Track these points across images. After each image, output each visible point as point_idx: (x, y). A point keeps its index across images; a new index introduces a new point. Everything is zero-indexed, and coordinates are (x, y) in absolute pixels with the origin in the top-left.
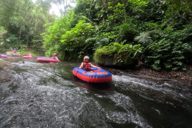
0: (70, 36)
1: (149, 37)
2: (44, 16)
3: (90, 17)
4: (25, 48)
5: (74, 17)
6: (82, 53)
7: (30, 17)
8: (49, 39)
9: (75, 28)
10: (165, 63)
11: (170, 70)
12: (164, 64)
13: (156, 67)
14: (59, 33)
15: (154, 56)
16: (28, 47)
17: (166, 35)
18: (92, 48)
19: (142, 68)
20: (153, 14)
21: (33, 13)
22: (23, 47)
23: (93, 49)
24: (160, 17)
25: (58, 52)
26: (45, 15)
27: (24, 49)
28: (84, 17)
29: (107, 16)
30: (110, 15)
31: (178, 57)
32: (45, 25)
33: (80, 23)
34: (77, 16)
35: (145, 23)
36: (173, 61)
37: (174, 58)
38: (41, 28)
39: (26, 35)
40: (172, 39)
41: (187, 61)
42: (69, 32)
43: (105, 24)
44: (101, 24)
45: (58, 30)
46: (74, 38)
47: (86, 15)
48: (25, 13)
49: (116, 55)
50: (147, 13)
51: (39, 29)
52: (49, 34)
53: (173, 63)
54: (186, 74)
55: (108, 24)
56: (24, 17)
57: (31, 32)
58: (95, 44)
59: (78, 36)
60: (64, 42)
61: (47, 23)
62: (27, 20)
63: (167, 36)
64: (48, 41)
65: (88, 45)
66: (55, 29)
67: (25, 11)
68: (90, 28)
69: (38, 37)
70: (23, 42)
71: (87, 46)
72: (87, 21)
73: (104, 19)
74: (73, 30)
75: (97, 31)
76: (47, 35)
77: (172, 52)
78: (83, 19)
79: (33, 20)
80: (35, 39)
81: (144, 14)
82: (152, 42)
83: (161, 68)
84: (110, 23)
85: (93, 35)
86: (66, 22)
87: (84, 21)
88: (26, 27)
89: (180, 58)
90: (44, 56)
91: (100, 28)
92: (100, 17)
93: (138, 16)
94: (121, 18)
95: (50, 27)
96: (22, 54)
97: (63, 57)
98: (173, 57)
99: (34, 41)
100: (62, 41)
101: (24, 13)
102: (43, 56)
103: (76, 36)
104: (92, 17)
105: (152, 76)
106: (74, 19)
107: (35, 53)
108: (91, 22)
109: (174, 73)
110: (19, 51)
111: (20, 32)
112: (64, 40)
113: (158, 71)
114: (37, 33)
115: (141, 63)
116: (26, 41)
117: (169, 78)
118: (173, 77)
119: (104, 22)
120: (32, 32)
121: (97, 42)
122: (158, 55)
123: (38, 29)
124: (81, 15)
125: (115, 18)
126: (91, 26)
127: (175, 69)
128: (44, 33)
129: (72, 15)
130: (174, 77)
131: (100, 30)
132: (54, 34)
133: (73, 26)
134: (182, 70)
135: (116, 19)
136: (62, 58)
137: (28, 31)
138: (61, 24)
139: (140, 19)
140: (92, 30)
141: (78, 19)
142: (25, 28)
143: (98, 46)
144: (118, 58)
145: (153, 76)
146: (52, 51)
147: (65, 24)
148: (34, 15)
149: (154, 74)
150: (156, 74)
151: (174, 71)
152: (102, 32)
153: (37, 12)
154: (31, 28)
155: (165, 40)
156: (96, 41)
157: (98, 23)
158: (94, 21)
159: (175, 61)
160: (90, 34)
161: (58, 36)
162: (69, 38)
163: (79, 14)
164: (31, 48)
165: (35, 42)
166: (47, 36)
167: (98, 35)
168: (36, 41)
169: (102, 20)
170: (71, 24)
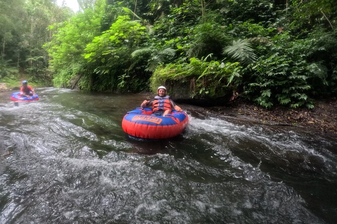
0: (100, 46)
1: (251, 50)
2: (47, 11)
3: (136, 10)
4: (14, 74)
5: (106, 9)
6: (127, 76)
7: (21, 14)
8: (61, 54)
9: (110, 30)
10: (279, 95)
11: (287, 107)
12: (277, 97)
13: (264, 102)
14: (79, 42)
15: (261, 83)
16: (20, 72)
17: (279, 48)
18: (143, 66)
19: (240, 103)
20: (254, 7)
21: (26, 6)
22: (11, 73)
23: (147, 70)
24: (265, 15)
25: (77, 77)
26: (50, 9)
27: (13, 77)
28: (126, 9)
29: (169, 8)
30: (175, 7)
31: (300, 85)
32: (51, 27)
33: (120, 21)
34: (112, 7)
35: (239, 22)
36: (292, 92)
37: (294, 88)
38: (43, 33)
39: (15, 49)
40: (290, 55)
41: (314, 92)
42: (100, 39)
43: (165, 22)
44: (158, 23)
45: (77, 35)
46: (109, 49)
47: (129, 5)
48: (11, 6)
49: (193, 80)
50: (243, 6)
51: (39, 36)
52: (60, 43)
53: (293, 95)
54: (315, 115)
55: (172, 23)
56: (9, 15)
57: (23, 42)
58: (149, 60)
59: (116, 46)
60: (91, 57)
61: (55, 24)
62: (15, 21)
63: (281, 49)
64: (59, 57)
65: (137, 61)
66: (70, 34)
67: (10, 3)
68: (139, 30)
69: (37, 50)
70: (11, 62)
71: (135, 63)
72: (132, 18)
73: (163, 13)
74: (106, 34)
75: (151, 36)
76: (55, 47)
77: (291, 77)
78: (123, 13)
79: (26, 19)
80: (33, 56)
81: (237, 7)
82: (255, 58)
83: (272, 104)
84: (175, 20)
85: (145, 44)
86: (92, 20)
87: (128, 17)
88: (13, 33)
89: (304, 88)
90: (52, 86)
91: (157, 30)
92: (155, 10)
93: (226, 11)
94: (195, 12)
95: (60, 31)
96: (9, 86)
97: (87, 85)
98: (292, 85)
99: (30, 59)
100: (87, 56)
101: (9, 6)
102: (50, 86)
103: (112, 46)
104: (140, 9)
105: (260, 119)
106: (106, 13)
107: (35, 82)
108: (138, 19)
109: (294, 113)
110: (4, 82)
111: (4, 43)
112: (90, 55)
113: (268, 109)
114: (34, 42)
115: (236, 94)
116: (15, 60)
117: (289, 122)
118: (295, 120)
119: (163, 20)
120: (26, 43)
121: (152, 56)
122: (268, 81)
123: (36, 37)
124: (121, 6)
125: (186, 11)
126: (140, 27)
127: (296, 106)
128: (50, 43)
129: (102, 6)
130: (297, 120)
131: (156, 33)
132: (69, 43)
133: (105, 27)
134: (307, 108)
135: (186, 14)
136: (87, 87)
137: (19, 41)
138: (81, 24)
139: (229, 15)
140: (142, 33)
141: (115, 13)
142: (12, 36)
143: (155, 63)
144: (199, 85)
145: (262, 118)
146: (65, 76)
147: (90, 23)
148: (28, 10)
149: (262, 113)
150: (266, 115)
151: (294, 109)
152: (161, 37)
153: (33, 3)
154: (24, 35)
155: (279, 55)
156: (152, 54)
157: (152, 20)
158: (144, 17)
159: (296, 93)
160: (139, 41)
161: (78, 47)
162: (99, 51)
163: (116, 4)
164: (26, 73)
165: (33, 61)
166: (57, 48)
167: (153, 44)
168: (35, 58)
169: (160, 15)
170: (101, 23)
